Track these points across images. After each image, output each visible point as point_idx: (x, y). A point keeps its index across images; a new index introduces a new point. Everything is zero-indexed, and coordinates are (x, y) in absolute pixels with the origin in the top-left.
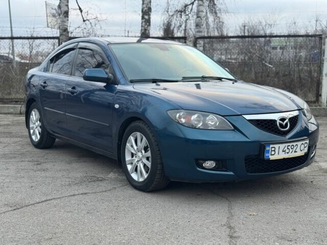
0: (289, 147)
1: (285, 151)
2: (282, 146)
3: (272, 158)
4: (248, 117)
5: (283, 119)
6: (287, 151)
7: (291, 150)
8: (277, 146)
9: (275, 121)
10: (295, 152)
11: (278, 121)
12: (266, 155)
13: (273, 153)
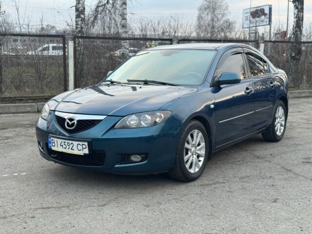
0: (66, 144)
1: (62, 146)
2: (60, 141)
3: (53, 148)
4: (57, 113)
5: (71, 120)
6: (64, 146)
7: (68, 147)
8: (55, 140)
9: (65, 119)
10: (72, 149)
11: (67, 120)
12: (50, 145)
13: (53, 144)
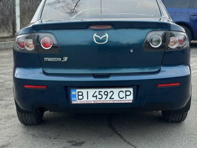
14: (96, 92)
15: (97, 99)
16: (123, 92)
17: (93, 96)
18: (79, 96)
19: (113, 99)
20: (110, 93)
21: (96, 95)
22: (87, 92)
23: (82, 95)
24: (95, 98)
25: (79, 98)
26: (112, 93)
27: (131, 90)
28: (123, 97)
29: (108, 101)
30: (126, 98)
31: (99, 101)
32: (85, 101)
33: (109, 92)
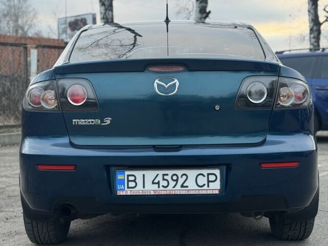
14: (158, 175)
15: (159, 187)
16: (204, 176)
17: (153, 183)
18: (130, 183)
19: (187, 187)
20: (182, 177)
21: (159, 181)
22: (144, 175)
23: (134, 181)
24: (157, 185)
25: (130, 186)
26: (184, 177)
27: (217, 172)
28: (204, 185)
29: (178, 190)
30: (208, 186)
31: (163, 191)
32: (139, 190)
33: (180, 176)
